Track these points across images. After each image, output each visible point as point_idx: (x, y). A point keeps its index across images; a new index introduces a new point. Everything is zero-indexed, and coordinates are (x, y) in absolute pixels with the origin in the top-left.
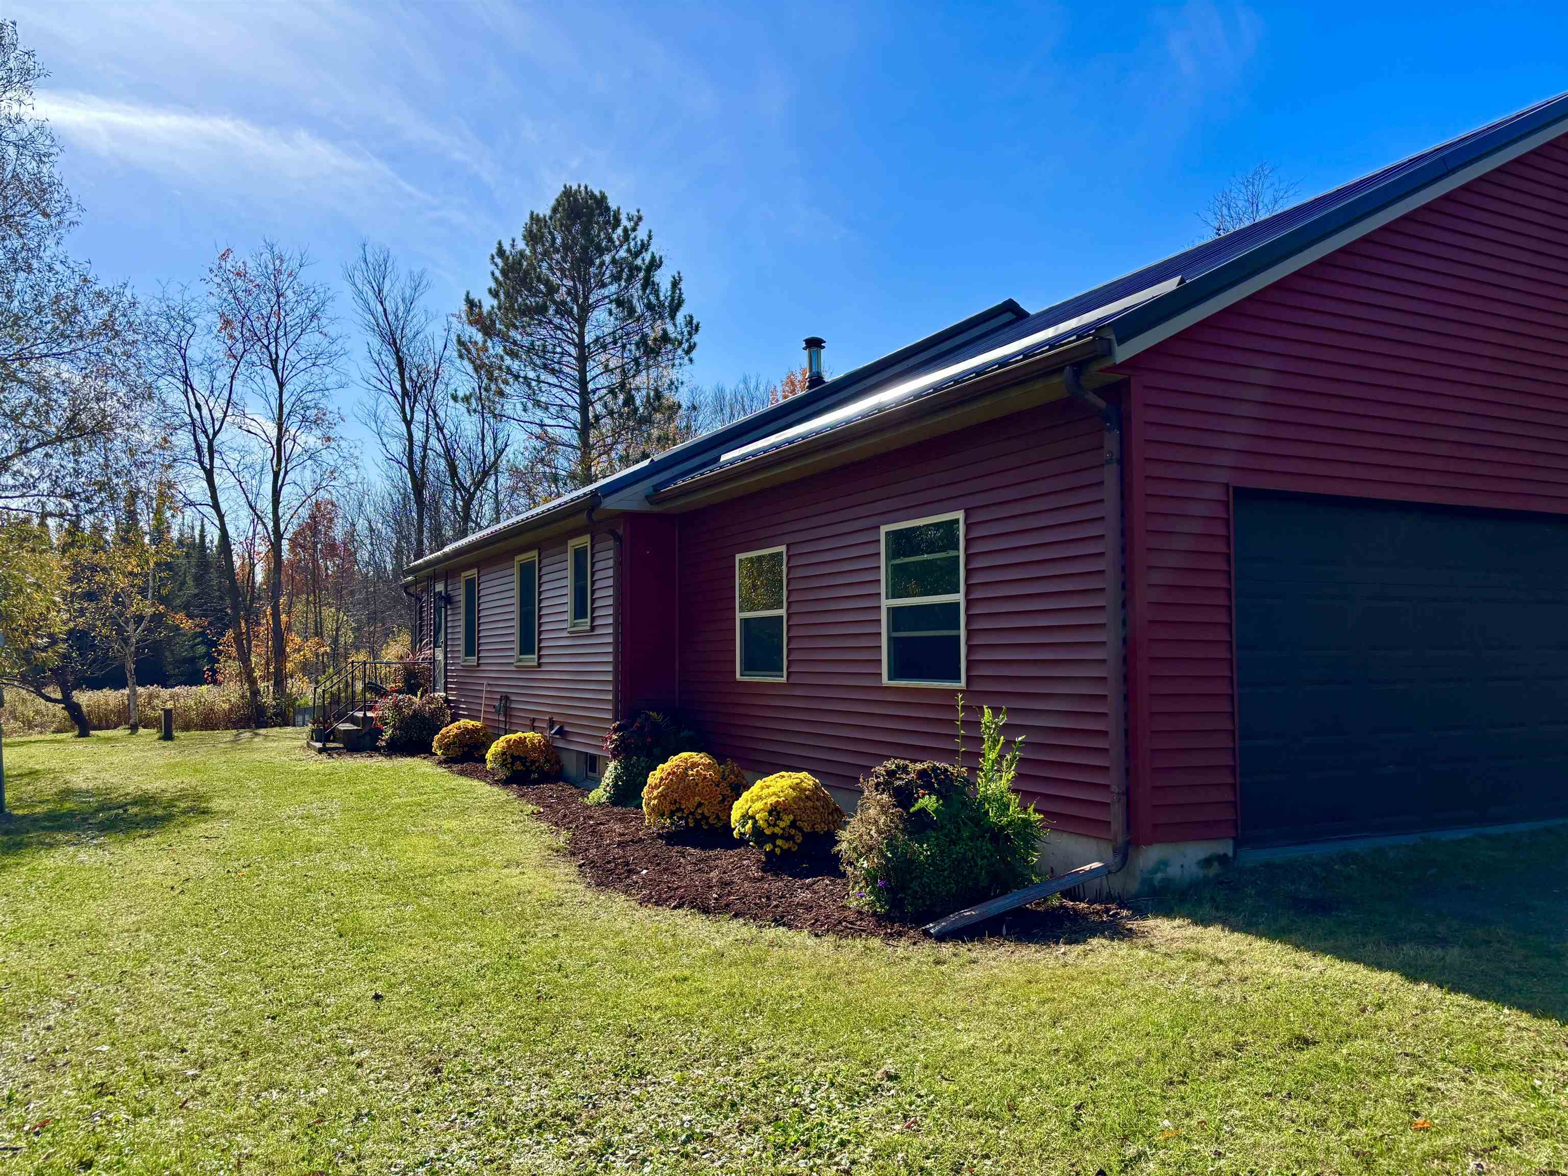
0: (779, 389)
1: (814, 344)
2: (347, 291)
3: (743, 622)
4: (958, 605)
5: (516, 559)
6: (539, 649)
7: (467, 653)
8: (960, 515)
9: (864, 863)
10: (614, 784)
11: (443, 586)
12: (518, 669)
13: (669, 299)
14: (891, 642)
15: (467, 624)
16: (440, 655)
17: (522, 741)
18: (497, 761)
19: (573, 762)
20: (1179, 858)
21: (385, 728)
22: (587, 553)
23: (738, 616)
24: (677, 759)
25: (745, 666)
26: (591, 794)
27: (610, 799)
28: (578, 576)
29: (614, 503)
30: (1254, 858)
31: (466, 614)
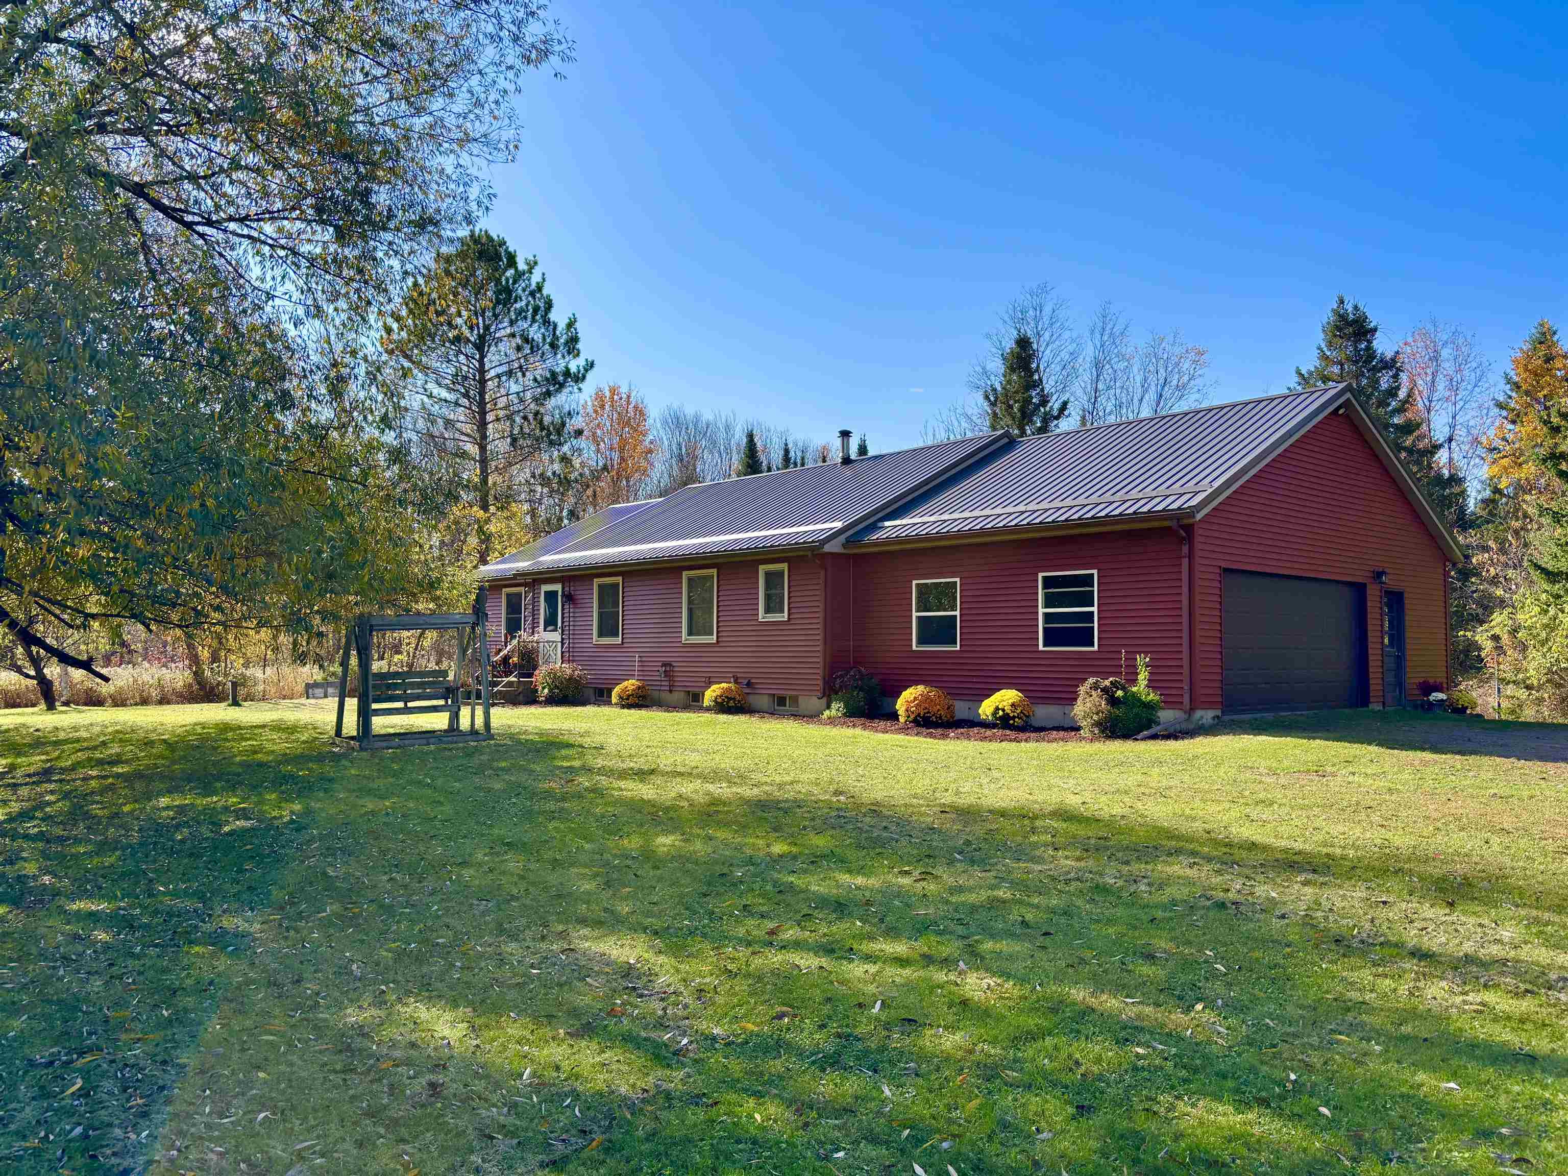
3: (919, 618)
4: (1093, 613)
5: (684, 573)
6: (718, 632)
7: (601, 635)
8: (1095, 572)
9: (1095, 717)
10: (845, 707)
11: (558, 587)
12: (686, 646)
13: (565, 337)
14: (1045, 629)
15: (601, 615)
16: (556, 636)
17: (730, 689)
18: (715, 701)
19: (763, 701)
20: (1206, 716)
21: (544, 688)
22: (781, 574)
23: (915, 614)
24: (921, 688)
25: (920, 642)
26: (827, 713)
27: (845, 715)
28: (768, 586)
29: (827, 548)
30: (1226, 718)
31: (600, 607)
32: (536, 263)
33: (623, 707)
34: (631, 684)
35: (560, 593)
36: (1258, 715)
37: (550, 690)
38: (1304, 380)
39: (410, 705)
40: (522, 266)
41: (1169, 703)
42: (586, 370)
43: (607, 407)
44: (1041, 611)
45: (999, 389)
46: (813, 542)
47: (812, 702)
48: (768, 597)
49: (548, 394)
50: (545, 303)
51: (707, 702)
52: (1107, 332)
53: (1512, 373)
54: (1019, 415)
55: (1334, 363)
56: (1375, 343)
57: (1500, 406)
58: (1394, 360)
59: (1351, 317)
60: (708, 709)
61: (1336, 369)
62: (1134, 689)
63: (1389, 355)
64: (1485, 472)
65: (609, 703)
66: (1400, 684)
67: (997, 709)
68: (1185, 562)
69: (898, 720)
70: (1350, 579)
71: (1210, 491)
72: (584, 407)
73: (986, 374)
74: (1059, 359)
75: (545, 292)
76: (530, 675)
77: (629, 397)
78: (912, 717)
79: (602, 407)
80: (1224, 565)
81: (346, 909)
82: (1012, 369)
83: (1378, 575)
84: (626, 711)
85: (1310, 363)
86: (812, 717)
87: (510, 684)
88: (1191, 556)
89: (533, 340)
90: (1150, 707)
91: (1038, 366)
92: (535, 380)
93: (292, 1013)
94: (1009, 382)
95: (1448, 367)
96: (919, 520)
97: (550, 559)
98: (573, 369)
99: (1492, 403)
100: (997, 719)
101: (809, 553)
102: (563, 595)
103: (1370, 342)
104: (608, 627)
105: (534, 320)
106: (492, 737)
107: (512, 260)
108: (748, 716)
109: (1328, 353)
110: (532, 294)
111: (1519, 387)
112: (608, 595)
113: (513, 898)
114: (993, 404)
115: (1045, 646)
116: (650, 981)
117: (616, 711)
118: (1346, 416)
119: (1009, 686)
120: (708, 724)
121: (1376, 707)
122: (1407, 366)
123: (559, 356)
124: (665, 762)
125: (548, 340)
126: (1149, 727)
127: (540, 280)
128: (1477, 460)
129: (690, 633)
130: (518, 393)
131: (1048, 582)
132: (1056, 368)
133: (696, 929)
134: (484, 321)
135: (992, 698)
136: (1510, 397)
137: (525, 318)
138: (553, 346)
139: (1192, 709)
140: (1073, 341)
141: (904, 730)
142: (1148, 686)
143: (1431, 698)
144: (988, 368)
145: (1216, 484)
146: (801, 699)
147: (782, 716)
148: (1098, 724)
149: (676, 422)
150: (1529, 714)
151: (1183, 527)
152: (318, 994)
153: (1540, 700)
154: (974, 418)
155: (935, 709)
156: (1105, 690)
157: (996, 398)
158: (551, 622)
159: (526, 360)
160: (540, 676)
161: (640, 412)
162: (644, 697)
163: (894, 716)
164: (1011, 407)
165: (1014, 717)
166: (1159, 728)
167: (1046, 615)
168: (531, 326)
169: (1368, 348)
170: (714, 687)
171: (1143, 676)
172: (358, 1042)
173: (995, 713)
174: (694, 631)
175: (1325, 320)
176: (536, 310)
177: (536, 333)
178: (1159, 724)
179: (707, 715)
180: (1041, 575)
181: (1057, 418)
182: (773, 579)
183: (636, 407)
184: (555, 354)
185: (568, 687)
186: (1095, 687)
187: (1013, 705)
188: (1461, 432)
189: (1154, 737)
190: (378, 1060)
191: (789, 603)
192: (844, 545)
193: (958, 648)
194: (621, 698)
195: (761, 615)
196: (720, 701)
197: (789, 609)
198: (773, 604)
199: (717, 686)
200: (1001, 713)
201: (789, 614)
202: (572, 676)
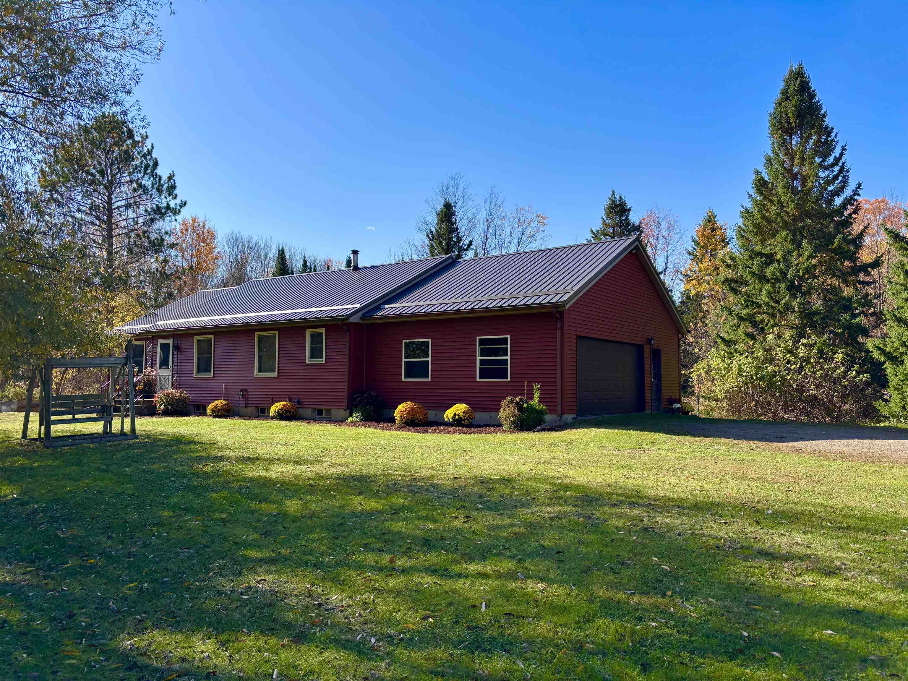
3: (406, 362)
4: (507, 360)
5: (256, 333)
6: (278, 370)
7: (198, 372)
8: (509, 337)
9: (512, 419)
10: (362, 415)
11: (170, 341)
12: (257, 378)
13: (166, 185)
14: (480, 369)
15: (199, 359)
16: (168, 372)
17: (287, 405)
18: (278, 412)
19: (308, 412)
20: (569, 417)
21: (161, 405)
22: (321, 335)
23: (404, 360)
24: (409, 403)
25: (407, 376)
26: (350, 419)
27: (362, 420)
28: (312, 343)
29: (352, 320)
30: (579, 418)
31: (198, 354)
32: (147, 137)
33: (215, 417)
34: (220, 403)
35: (171, 345)
36: (594, 417)
37: (165, 406)
38: (595, 235)
39: (77, 416)
40: (138, 138)
41: (551, 411)
42: (181, 207)
43: (189, 230)
44: (478, 358)
45: (434, 232)
46: (342, 316)
47: (342, 413)
48: (312, 349)
50: (154, 162)
51: (272, 414)
52: (493, 204)
53: (695, 237)
54: (446, 247)
55: (611, 227)
56: (630, 217)
57: (689, 253)
58: (639, 226)
59: (618, 202)
60: (273, 418)
61: (611, 230)
62: (531, 403)
63: (637, 223)
64: (682, 287)
65: (204, 414)
66: (658, 399)
67: (455, 415)
68: (559, 332)
69: (395, 422)
70: (636, 342)
71: (572, 293)
73: (426, 223)
74: (466, 217)
75: (154, 155)
76: (152, 397)
77: (204, 225)
78: (404, 421)
79: (187, 230)
80: (579, 334)
81: (84, 560)
82: (442, 221)
83: (649, 340)
84: (217, 419)
85: (598, 226)
86: (341, 421)
87: (137, 403)
88: (562, 329)
89: (145, 186)
90: (540, 413)
91: (456, 220)
92: (146, 211)
93: (79, 641)
94: (440, 228)
95: (664, 232)
96: (406, 305)
97: (163, 324)
98: (172, 204)
99: (685, 252)
100: (455, 421)
101: (340, 323)
102: (173, 347)
103: (627, 216)
104: (204, 366)
105: (145, 173)
106: (137, 437)
107: (131, 134)
108: (299, 422)
109: (607, 221)
110: (145, 156)
111: (699, 244)
112: (204, 346)
113: (206, 546)
114: (431, 240)
115: (480, 378)
116: (328, 599)
117: (211, 419)
118: (635, 254)
119: (461, 402)
120: (277, 427)
121: (648, 411)
122: (645, 230)
123: (163, 197)
124: (263, 452)
125: (156, 186)
126: (540, 424)
127: (150, 147)
128: (679, 281)
129: (260, 370)
130: (133, 219)
131: (482, 342)
132: (465, 222)
133: (341, 561)
134: (111, 171)
135: (452, 409)
136: (695, 249)
137: (140, 171)
138: (159, 191)
139: (563, 413)
140: (474, 207)
141: (399, 428)
142: (539, 401)
143: (674, 407)
144: (427, 219)
145: (576, 289)
146: (333, 411)
147: (321, 421)
148: (513, 423)
149: (236, 241)
150: (716, 415)
151: (558, 312)
152: (92, 625)
153: (722, 407)
154: (419, 247)
155: (418, 416)
156: (517, 403)
157: (433, 236)
158: (164, 364)
159: (140, 198)
160: (158, 398)
161: (212, 235)
162: (229, 411)
163: (392, 420)
164: (441, 242)
165: (464, 420)
166: (545, 425)
167: (481, 361)
168: (144, 176)
169: (627, 219)
170: (277, 404)
171: (537, 396)
172: (141, 660)
173: (453, 417)
174: (262, 369)
175: (605, 204)
176: (147, 167)
177: (147, 182)
178: (545, 422)
179: (272, 421)
180: (478, 338)
181: (467, 250)
182: (316, 339)
183: (208, 231)
184: (160, 195)
185: (177, 405)
186: (511, 402)
187: (464, 412)
188: (671, 266)
189: (544, 430)
190: (163, 673)
191: (326, 353)
192: (361, 318)
193: (430, 380)
194: (214, 411)
195: (308, 360)
196: (281, 412)
197: (326, 356)
198: (315, 353)
199: (279, 403)
200: (457, 417)
201: (326, 359)
202: (179, 397)
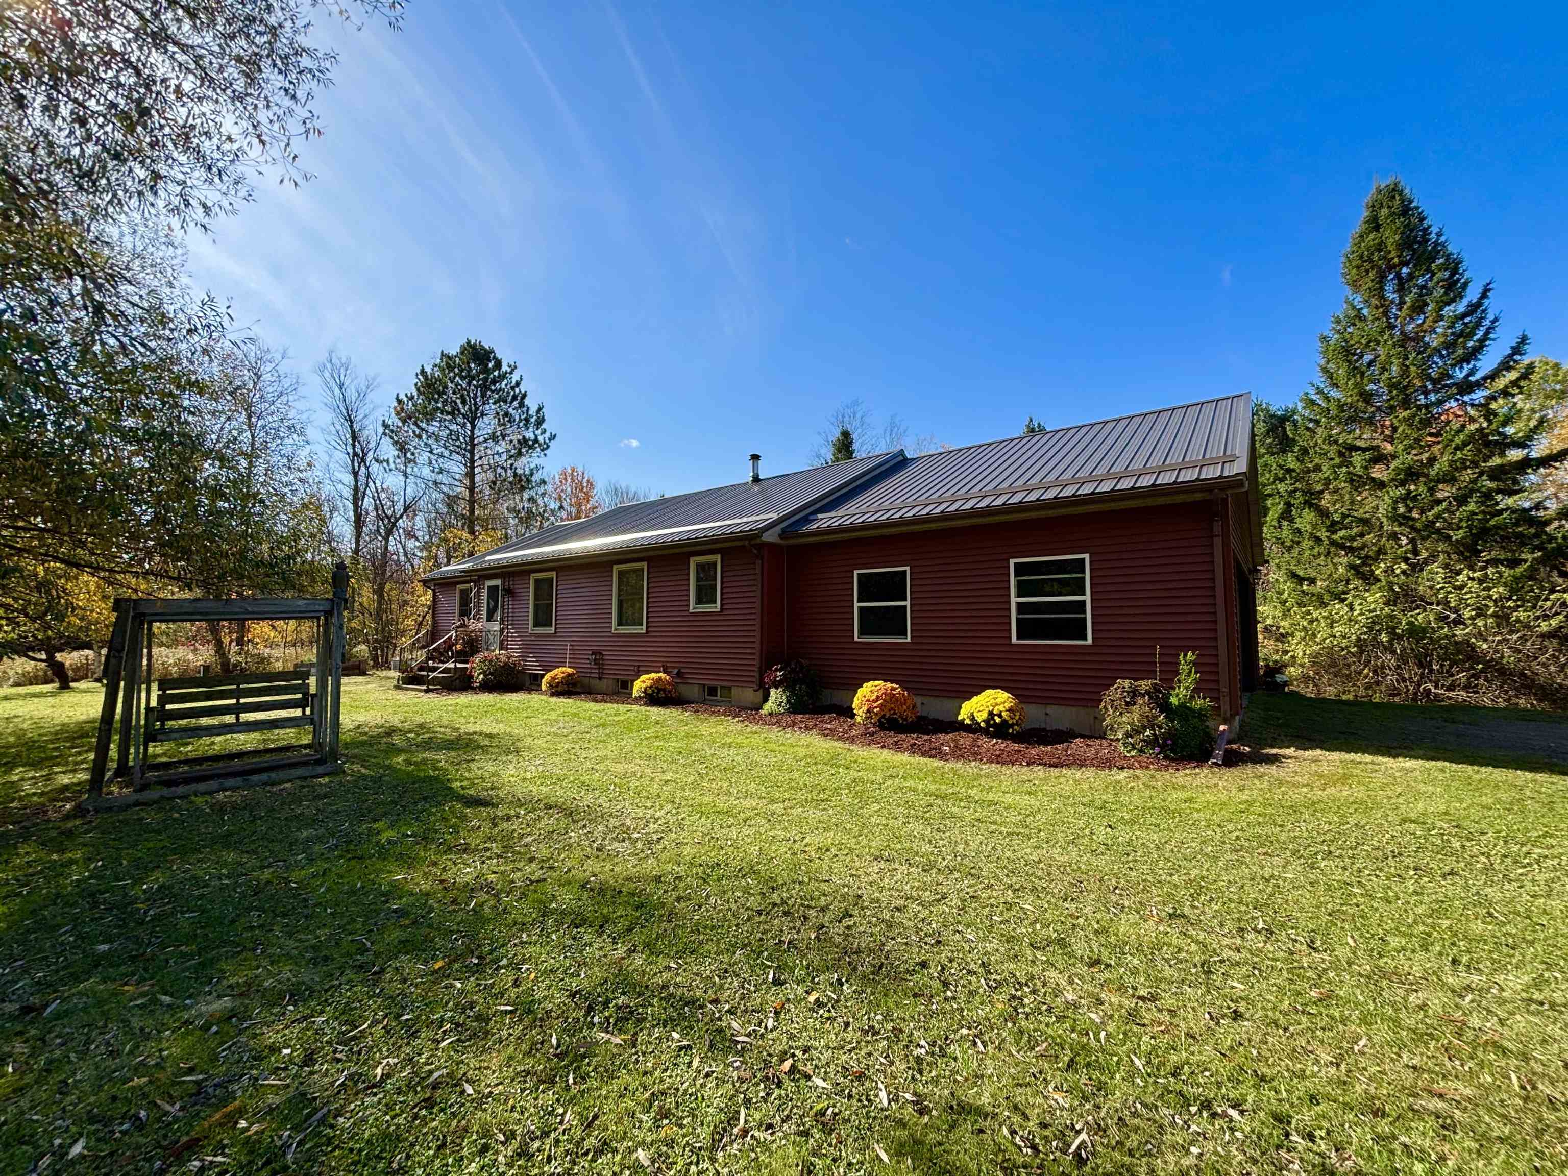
0: (557, 477)
1: (755, 458)
2: (317, 380)
3: (860, 608)
4: (1084, 602)
5: (615, 567)
6: (647, 622)
7: (536, 625)
8: (1087, 557)
9: (1148, 733)
10: (788, 702)
11: (498, 582)
12: (616, 635)
13: (535, 417)
14: (1019, 620)
15: (536, 607)
16: (495, 626)
17: (660, 679)
18: (645, 692)
19: (694, 692)
21: (479, 675)
22: (713, 565)
23: (857, 605)
24: (881, 684)
25: (862, 633)
26: (766, 707)
27: (788, 710)
28: (699, 578)
29: (765, 537)
31: (536, 599)
32: (516, 367)
33: (553, 695)
34: (560, 672)
35: (501, 588)
37: (485, 677)
40: (505, 368)
42: (550, 442)
44: (1014, 600)
46: (750, 531)
47: (749, 695)
48: (699, 590)
49: (520, 454)
50: (522, 393)
51: (635, 693)
60: (637, 701)
65: (538, 689)
69: (854, 722)
72: (554, 478)
75: (522, 386)
76: (468, 662)
78: (875, 719)
79: (566, 479)
80: (1234, 548)
84: (555, 698)
86: (752, 711)
87: (447, 670)
88: (1226, 536)
96: (857, 511)
97: (494, 558)
100: (995, 726)
101: (746, 542)
102: (504, 589)
104: (543, 617)
107: (498, 364)
108: (679, 709)
110: (513, 387)
112: (544, 590)
115: (1018, 639)
117: (546, 698)
119: (994, 686)
123: (531, 429)
125: (523, 418)
127: (518, 378)
129: (620, 624)
131: (1023, 569)
135: (978, 699)
138: (527, 423)
139: (1234, 714)
143: (1277, 680)
146: (733, 691)
147: (714, 707)
158: (492, 613)
160: (477, 663)
161: (591, 483)
162: (574, 685)
163: (849, 713)
167: (1019, 605)
170: (644, 677)
173: (987, 719)
174: (624, 621)
176: (514, 399)
179: (635, 707)
180: (1012, 562)
182: (706, 571)
184: (528, 428)
185: (502, 674)
187: (1009, 710)
191: (722, 594)
192: (780, 535)
193: (909, 640)
194: (550, 685)
195: (692, 606)
196: (650, 691)
197: (722, 600)
198: (705, 595)
199: (647, 676)
200: (998, 720)
201: (722, 605)
202: (506, 664)
